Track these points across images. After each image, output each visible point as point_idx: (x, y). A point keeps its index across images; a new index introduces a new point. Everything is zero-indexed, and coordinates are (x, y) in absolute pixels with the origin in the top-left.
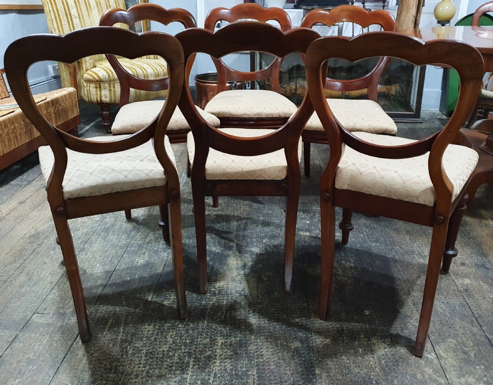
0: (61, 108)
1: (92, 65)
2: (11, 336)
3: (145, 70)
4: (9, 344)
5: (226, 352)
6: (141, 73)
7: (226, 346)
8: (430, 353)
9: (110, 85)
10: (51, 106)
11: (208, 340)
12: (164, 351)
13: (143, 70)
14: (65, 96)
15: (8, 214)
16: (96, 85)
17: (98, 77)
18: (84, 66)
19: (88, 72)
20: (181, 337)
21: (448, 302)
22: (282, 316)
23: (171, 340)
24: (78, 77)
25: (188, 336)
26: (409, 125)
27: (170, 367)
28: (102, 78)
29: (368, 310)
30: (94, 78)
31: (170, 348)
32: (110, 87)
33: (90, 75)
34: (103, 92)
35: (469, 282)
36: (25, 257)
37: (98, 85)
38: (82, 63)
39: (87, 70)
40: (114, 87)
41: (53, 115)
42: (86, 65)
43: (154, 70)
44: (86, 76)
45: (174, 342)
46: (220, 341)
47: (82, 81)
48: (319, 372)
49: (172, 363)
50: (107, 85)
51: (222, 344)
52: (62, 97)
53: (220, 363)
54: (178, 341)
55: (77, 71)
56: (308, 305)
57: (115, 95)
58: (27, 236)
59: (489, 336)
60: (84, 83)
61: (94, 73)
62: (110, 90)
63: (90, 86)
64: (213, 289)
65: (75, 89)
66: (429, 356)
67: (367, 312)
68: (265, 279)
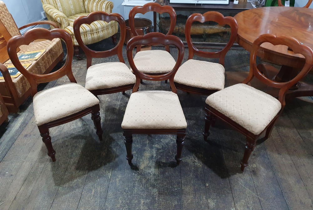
0: (54, 52)
1: (67, 24)
2: (51, 200)
3: (96, 25)
4: (51, 205)
5: (145, 208)
6: (94, 28)
7: (145, 204)
8: (233, 208)
10: (49, 54)
11: (137, 201)
12: (118, 208)
13: (95, 25)
14: (55, 45)
18: (63, 26)
20: (125, 200)
21: (244, 179)
22: (169, 187)
23: (121, 201)
25: (128, 199)
26: (239, 52)
29: (208, 183)
31: (121, 206)
34: (75, 40)
35: (255, 166)
38: (62, 24)
41: (50, 58)
43: (101, 25)
45: (122, 202)
51: (143, 203)
52: (53, 47)
54: (124, 202)
56: (181, 180)
59: (260, 198)
61: (69, 30)
64: (138, 171)
65: (60, 39)
67: (207, 185)
68: (162, 165)
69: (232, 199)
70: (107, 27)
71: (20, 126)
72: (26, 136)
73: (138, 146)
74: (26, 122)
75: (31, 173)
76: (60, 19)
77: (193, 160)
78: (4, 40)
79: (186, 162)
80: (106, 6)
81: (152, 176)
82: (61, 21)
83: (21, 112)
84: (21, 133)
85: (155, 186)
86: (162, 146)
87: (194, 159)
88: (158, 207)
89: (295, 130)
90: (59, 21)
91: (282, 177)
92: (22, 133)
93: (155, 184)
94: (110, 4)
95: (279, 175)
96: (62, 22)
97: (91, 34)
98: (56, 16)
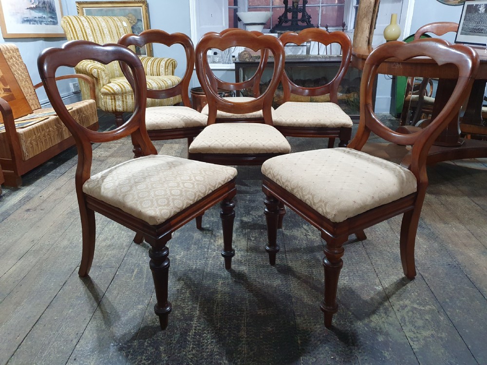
0: (84, 115)
2: (62, 282)
9: (122, 97)
10: (76, 114)
11: (211, 281)
14: (87, 106)
15: (49, 197)
16: (111, 97)
17: (113, 90)
18: (101, 82)
19: (104, 87)
22: (266, 264)
24: (97, 91)
27: (184, 300)
28: (116, 91)
30: (110, 92)
32: (123, 98)
33: (106, 89)
34: (117, 103)
36: (66, 228)
37: (113, 97)
38: (99, 80)
39: (104, 85)
40: (126, 99)
42: (103, 81)
43: (158, 85)
44: (103, 90)
46: (221, 282)
47: (100, 94)
48: (295, 301)
49: (185, 297)
50: (120, 97)
51: (222, 284)
52: (84, 107)
53: (221, 296)
55: (96, 86)
56: (286, 256)
57: (127, 105)
58: (66, 213)
59: (422, 274)
60: (102, 96)
61: (109, 87)
62: (123, 101)
63: (106, 98)
64: (213, 247)
65: (94, 101)
66: (377, 288)
68: (253, 239)
69: (375, 276)
71: (20, 200)
72: (28, 210)
73: (213, 219)
74: (31, 196)
75: (31, 250)
76: (98, 71)
78: (11, 93)
79: (293, 236)
80: (166, 64)
82: (98, 74)
83: (23, 186)
84: (20, 207)
86: (253, 219)
87: (305, 231)
89: (466, 198)
90: (95, 75)
91: (456, 249)
92: (22, 207)
94: (171, 61)
95: (449, 247)
96: (100, 76)
98: (91, 67)
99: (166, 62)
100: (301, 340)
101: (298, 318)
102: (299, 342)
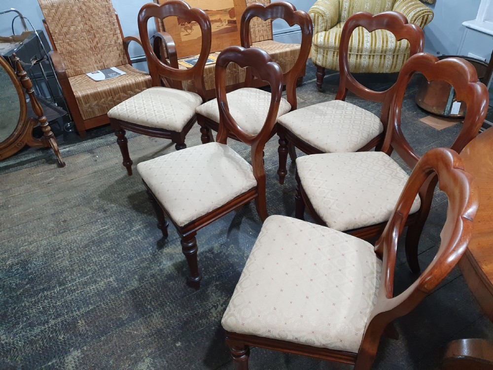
3: (363, 43)
6: (356, 46)
7: (108, 284)
9: (324, 51)
11: (109, 273)
12: (92, 260)
13: (361, 42)
16: (317, 49)
20: (107, 261)
22: (149, 297)
23: (103, 258)
25: (109, 263)
30: (317, 43)
31: (96, 261)
32: (324, 53)
34: (319, 56)
40: (327, 54)
42: (318, 27)
43: (372, 45)
50: (322, 50)
57: (326, 61)
62: (323, 56)
65: (300, 47)
67: (179, 344)
70: (382, 52)
76: (315, 16)
77: (218, 303)
78: (235, 25)
81: (158, 268)
82: (314, 19)
85: (143, 280)
86: (221, 252)
88: (109, 300)
93: (146, 278)
94: (424, 13)
97: (357, 55)
99: (415, 14)
100: (52, 364)
101: (79, 351)
102: (50, 363)
